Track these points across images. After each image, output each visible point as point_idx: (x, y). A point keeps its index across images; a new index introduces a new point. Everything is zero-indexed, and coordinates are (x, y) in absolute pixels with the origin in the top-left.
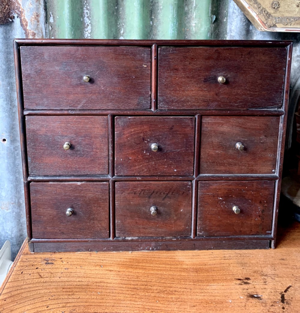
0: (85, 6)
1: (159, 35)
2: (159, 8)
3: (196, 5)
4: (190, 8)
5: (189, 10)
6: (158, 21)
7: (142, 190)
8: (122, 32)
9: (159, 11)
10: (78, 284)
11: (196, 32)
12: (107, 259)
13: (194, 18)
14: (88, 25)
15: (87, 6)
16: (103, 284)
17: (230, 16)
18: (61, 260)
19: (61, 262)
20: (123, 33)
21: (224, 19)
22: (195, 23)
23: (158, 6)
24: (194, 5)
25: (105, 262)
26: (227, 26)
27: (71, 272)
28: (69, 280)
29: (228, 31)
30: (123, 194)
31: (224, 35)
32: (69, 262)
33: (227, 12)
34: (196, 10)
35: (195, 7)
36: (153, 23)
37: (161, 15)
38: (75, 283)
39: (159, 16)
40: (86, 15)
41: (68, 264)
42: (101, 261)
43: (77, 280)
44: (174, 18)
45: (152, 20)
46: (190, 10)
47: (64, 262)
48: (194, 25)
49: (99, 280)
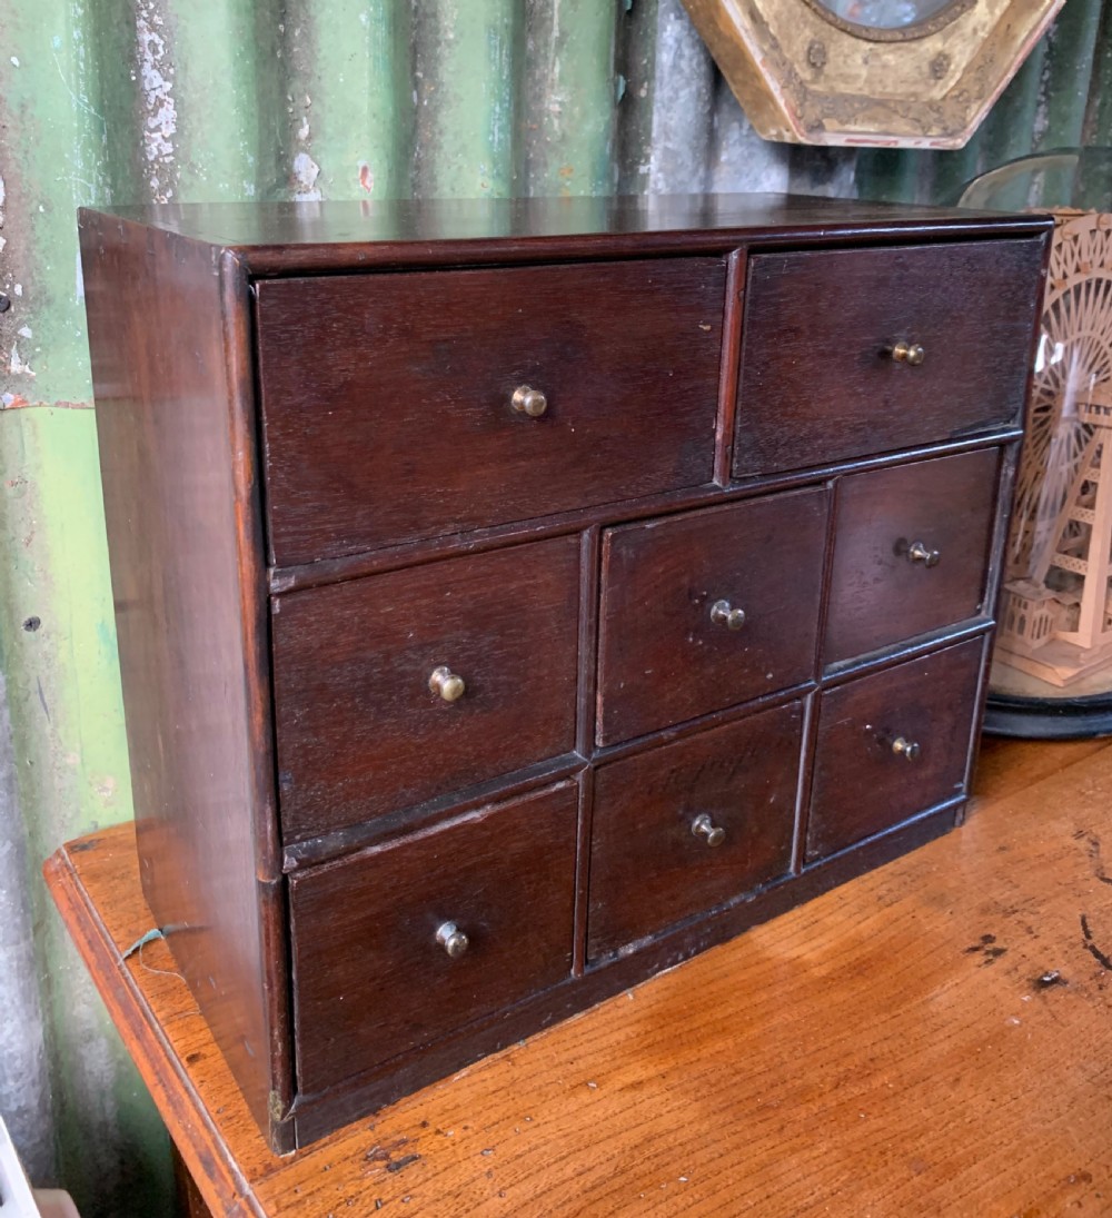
0: (144, 14)
1: (441, 148)
2: (440, 36)
3: (563, 34)
4: (541, 42)
5: (537, 51)
6: (436, 91)
7: (673, 771)
8: (304, 132)
9: (439, 50)
10: (589, 1185)
11: (564, 135)
12: (581, 1050)
13: (556, 82)
14: (160, 103)
15: (151, 13)
16: (660, 1145)
17: (662, 78)
18: (431, 1129)
19: (439, 1137)
20: (309, 138)
21: (642, 87)
22: (561, 104)
23: (436, 30)
24: (556, 33)
25: (581, 1064)
26: (652, 113)
27: (519, 1156)
28: (542, 1186)
29: (654, 134)
30: (617, 804)
31: (640, 145)
32: (470, 1124)
33: (652, 61)
34: (565, 55)
35: (561, 42)
36: (419, 97)
37: (451, 69)
38: (575, 1188)
39: (440, 69)
40: (149, 56)
41: (470, 1132)
42: (573, 1068)
43: (569, 1172)
44: (501, 80)
45: (416, 83)
46: (542, 52)
47: (451, 1133)
48: (556, 108)
49: (634, 1137)
